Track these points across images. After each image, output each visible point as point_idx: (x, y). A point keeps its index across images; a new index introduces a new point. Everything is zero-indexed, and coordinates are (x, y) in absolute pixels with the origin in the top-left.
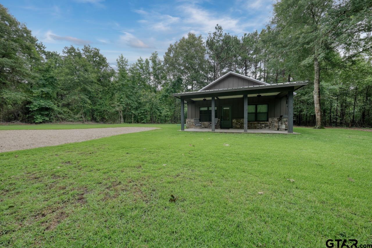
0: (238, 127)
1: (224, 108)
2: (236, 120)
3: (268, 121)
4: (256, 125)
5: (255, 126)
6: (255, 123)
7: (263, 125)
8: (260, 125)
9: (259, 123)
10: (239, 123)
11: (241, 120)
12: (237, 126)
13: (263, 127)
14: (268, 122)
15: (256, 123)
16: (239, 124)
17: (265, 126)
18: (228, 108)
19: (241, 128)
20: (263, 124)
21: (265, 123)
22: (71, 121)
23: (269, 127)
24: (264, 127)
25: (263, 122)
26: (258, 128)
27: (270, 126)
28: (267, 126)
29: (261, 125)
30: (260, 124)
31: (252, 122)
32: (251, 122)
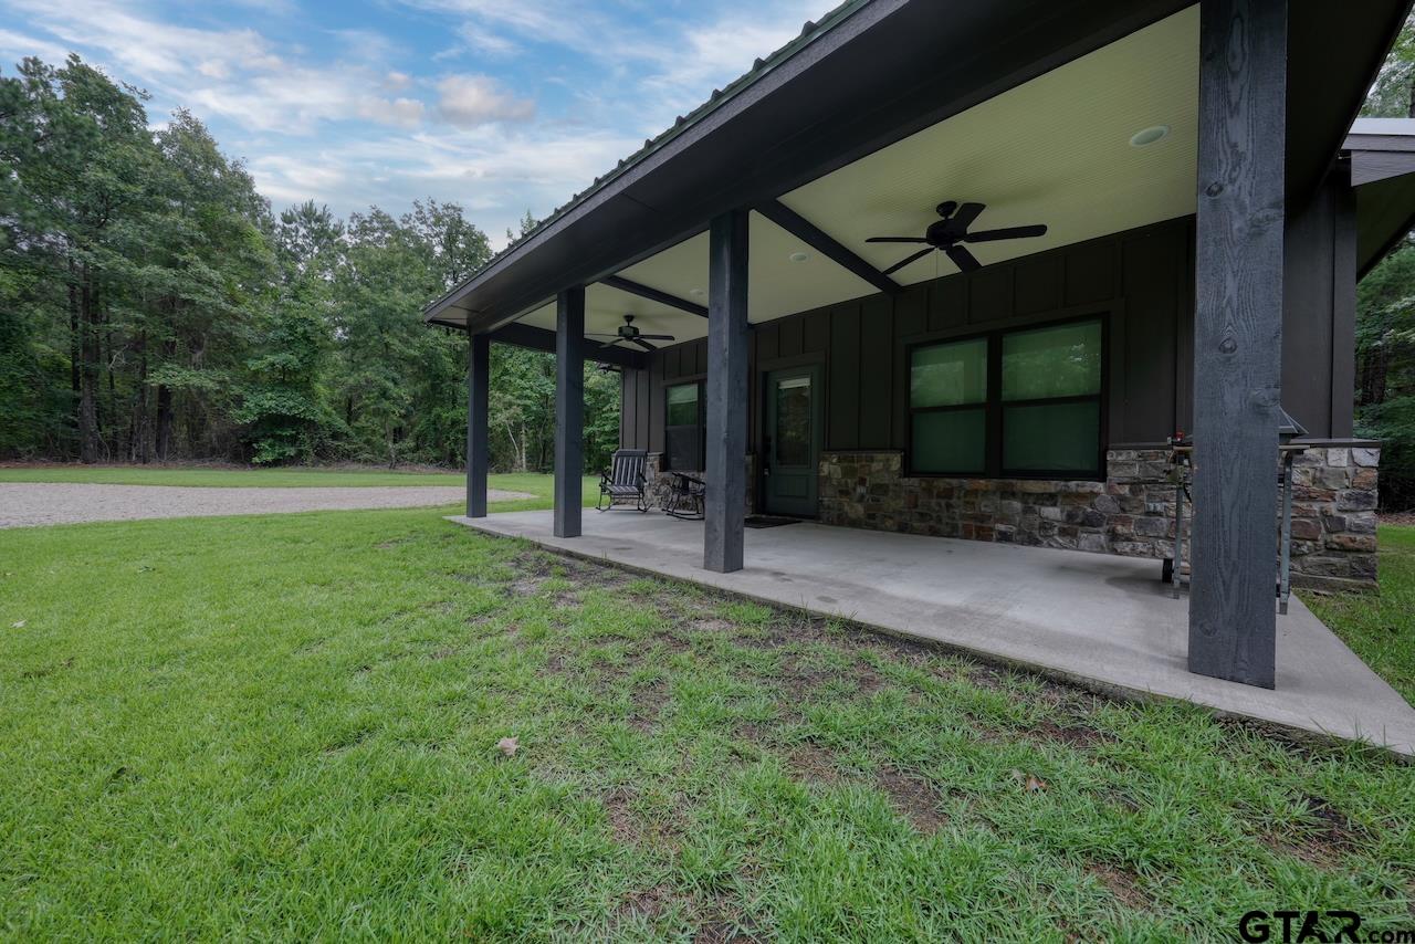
0: (852, 515)
1: (787, 384)
2: (839, 460)
3: (1101, 475)
4: (985, 506)
5: (974, 518)
6: (975, 492)
7: (1052, 512)
8: (1017, 505)
9: (1013, 495)
10: (862, 482)
11: (876, 466)
12: (846, 508)
13: (1046, 525)
14: (1100, 487)
15: (985, 493)
16: (861, 490)
17: (1070, 517)
18: (805, 382)
19: (875, 528)
20: (1051, 499)
21: (1068, 495)
22: (366, 461)
23: (1114, 536)
24: (1063, 532)
25: (1053, 486)
26: (1005, 538)
27: (1126, 521)
28: (1091, 522)
29: (1027, 510)
30: (1025, 497)
31: (955, 482)
32: (942, 483)
